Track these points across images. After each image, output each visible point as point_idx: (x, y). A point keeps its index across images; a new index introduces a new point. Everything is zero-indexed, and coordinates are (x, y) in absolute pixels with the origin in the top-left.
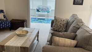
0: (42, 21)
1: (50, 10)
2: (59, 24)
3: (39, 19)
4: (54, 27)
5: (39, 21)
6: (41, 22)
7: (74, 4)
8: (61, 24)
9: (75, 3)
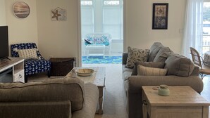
0: (97, 60)
1: (110, 41)
2: (136, 57)
3: (90, 57)
4: (130, 63)
5: (93, 60)
6: (97, 62)
7: (153, 28)
8: (139, 57)
9: (155, 27)
